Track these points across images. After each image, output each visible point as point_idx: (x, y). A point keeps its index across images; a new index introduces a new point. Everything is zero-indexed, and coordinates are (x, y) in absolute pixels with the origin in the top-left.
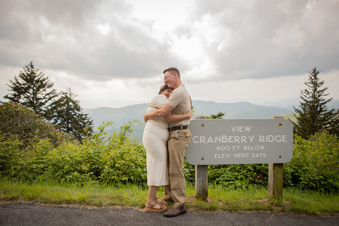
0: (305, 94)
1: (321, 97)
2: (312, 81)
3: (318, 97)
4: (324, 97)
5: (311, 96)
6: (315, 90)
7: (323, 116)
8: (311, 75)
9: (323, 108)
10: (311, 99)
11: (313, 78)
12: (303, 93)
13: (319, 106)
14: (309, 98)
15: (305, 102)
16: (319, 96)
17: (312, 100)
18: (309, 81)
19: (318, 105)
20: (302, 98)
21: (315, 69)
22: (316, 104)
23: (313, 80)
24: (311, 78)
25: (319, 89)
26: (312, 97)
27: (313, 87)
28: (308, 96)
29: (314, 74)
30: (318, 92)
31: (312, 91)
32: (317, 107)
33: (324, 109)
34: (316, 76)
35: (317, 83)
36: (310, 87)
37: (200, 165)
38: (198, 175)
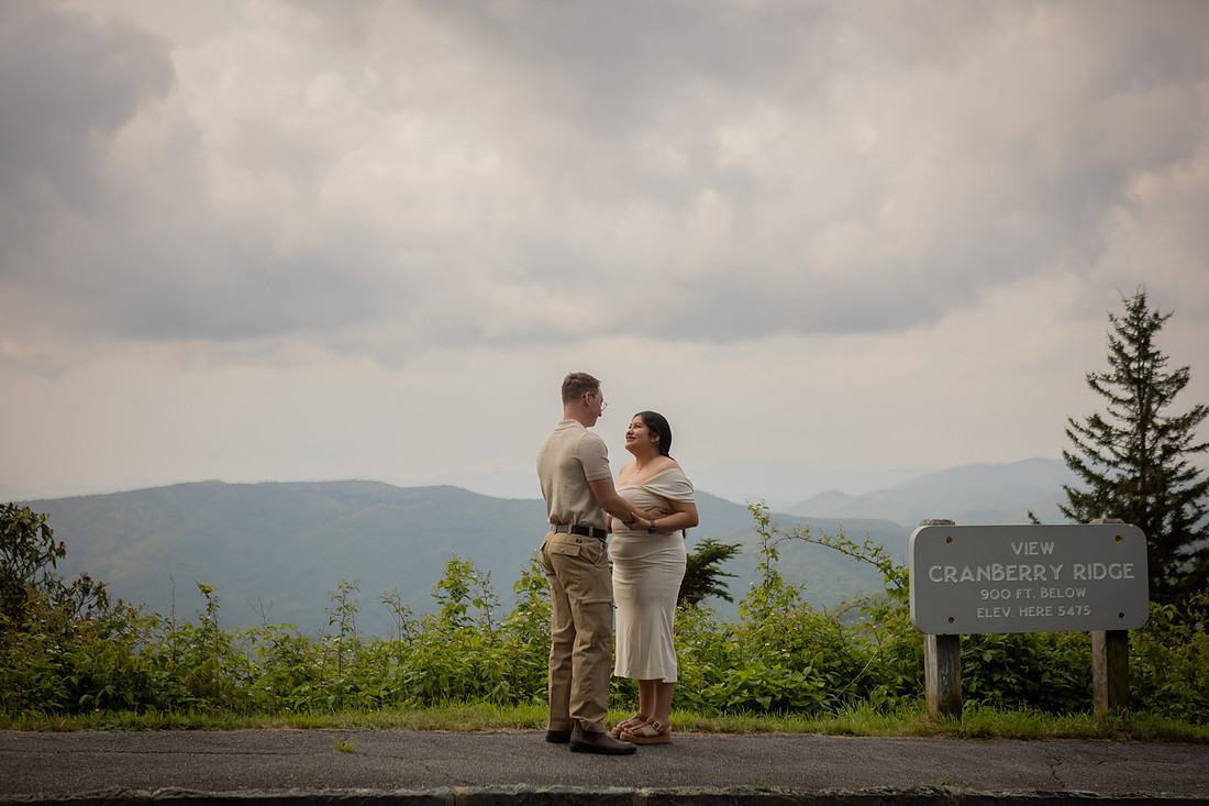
0: (1092, 444)
1: (1177, 459)
2: (1129, 372)
3: (1163, 458)
4: (1193, 460)
5: (1124, 452)
6: (1144, 420)
7: (1188, 567)
8: (1119, 338)
9: (1192, 521)
10: (1125, 471)
11: (1130, 350)
12: (1082, 437)
13: (1169, 508)
14: (1115, 464)
15: (1089, 489)
16: (1169, 452)
17: (1130, 476)
18: (1112, 371)
19: (1161, 501)
20: (1076, 464)
21: (1142, 305)
22: (1151, 500)
23: (1134, 366)
24: (1119, 349)
25: (1164, 413)
26: (1127, 460)
27: (1131, 401)
28: (1105, 452)
29: (1137, 327)
30: (1163, 431)
31: (1129, 427)
32: (1159, 512)
33: (1195, 528)
34: (1147, 343)
35: (1156, 379)
36: (1116, 400)
37: (945, 635)
38: (939, 660)
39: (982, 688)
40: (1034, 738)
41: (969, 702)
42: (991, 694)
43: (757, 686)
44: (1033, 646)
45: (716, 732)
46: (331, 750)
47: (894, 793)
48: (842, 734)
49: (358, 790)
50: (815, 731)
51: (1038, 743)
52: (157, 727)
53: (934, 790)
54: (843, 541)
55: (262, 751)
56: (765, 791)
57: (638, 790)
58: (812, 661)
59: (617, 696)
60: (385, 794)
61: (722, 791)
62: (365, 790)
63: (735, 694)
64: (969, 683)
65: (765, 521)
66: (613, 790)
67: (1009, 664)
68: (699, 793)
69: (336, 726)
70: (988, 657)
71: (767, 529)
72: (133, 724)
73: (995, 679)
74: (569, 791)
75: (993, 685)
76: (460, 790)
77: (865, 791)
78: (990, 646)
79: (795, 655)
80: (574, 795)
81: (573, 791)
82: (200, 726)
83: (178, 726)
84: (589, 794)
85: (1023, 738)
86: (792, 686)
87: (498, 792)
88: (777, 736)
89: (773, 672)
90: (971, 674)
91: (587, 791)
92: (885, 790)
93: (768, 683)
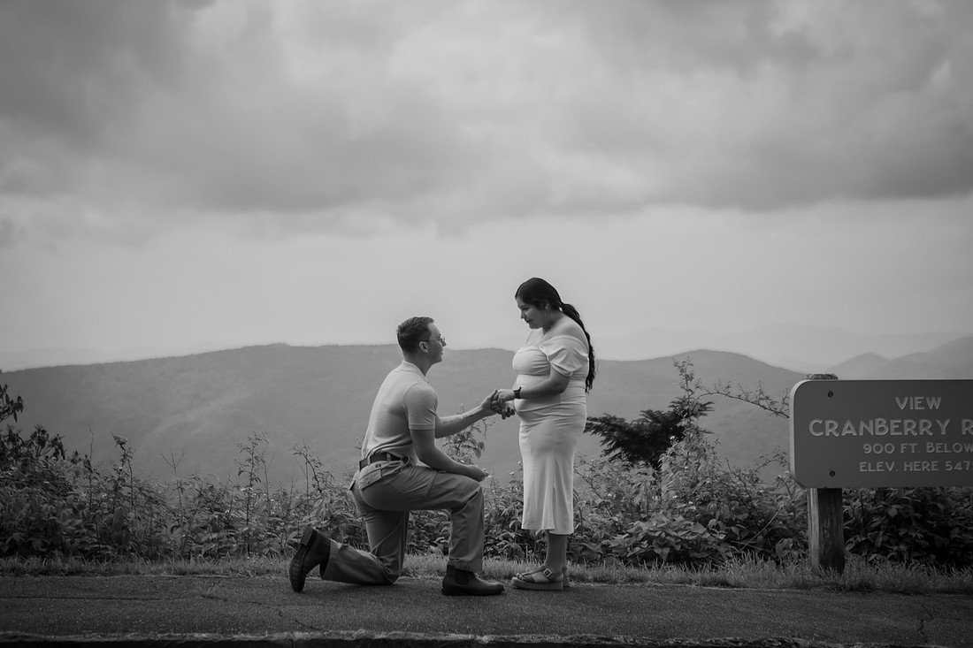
37: (826, 489)
38: (820, 514)
39: (888, 542)
40: (917, 593)
41: (874, 556)
42: (895, 548)
43: (655, 537)
44: (943, 502)
45: (589, 581)
46: (194, 595)
47: (740, 644)
48: (716, 585)
49: (196, 635)
50: (690, 582)
51: (917, 598)
52: (35, 573)
53: (782, 641)
54: (762, 396)
55: (125, 596)
56: (607, 640)
57: (478, 638)
58: (718, 515)
59: (514, 545)
60: (222, 638)
61: (565, 639)
62: (204, 635)
63: (635, 545)
64: (875, 538)
65: (689, 378)
66: (453, 636)
67: (916, 518)
68: (539, 641)
69: (214, 572)
70: (893, 512)
71: (691, 385)
72: (13, 569)
73: (901, 534)
74: (407, 637)
75: (899, 540)
76: (298, 635)
77: (711, 642)
78: (897, 501)
79: (702, 508)
80: (413, 641)
81: (412, 637)
82: (78, 572)
83: (56, 572)
84: (427, 641)
85: (905, 593)
86: (691, 538)
87: (336, 638)
88: (649, 586)
89: (674, 524)
90: (878, 528)
91: (426, 638)
92: (731, 641)
93: (667, 535)
